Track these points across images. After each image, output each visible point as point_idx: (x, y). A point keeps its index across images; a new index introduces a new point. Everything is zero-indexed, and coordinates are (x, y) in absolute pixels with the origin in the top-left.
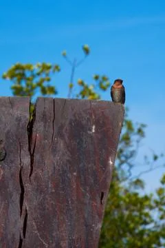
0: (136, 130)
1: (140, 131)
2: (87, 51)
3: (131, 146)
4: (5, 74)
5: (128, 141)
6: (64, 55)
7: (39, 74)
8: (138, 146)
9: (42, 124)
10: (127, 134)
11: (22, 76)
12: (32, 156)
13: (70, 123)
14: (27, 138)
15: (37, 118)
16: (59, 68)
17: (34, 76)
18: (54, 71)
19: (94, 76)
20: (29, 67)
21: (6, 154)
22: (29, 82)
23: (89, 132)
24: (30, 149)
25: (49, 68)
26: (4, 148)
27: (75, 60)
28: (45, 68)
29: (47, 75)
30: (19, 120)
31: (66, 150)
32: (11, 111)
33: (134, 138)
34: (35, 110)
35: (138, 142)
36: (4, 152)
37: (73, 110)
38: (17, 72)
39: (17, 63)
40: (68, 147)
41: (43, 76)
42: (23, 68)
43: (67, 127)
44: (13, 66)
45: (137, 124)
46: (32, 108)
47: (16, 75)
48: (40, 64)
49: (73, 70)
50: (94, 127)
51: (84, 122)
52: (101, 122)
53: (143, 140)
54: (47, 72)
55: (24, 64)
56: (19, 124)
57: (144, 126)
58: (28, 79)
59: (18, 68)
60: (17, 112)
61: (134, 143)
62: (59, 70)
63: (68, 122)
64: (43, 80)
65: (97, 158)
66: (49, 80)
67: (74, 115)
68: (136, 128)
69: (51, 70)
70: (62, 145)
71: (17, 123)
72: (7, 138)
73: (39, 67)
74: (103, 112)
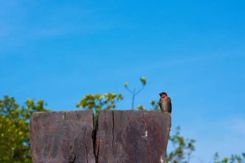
0: (187, 145)
1: (190, 145)
2: (144, 82)
3: (184, 158)
4: (79, 103)
5: (181, 154)
6: (126, 86)
7: (106, 102)
8: (189, 158)
9: (104, 131)
10: (180, 148)
11: (92, 104)
12: (97, 158)
13: (127, 130)
14: (92, 144)
15: (100, 127)
16: (122, 96)
17: (101, 104)
18: (118, 99)
19: (151, 102)
20: (98, 97)
21: (75, 157)
22: (98, 109)
23: (142, 136)
24: (94, 152)
25: (114, 97)
26: (73, 152)
27: (135, 90)
28: (111, 97)
29: (113, 103)
30: (85, 129)
31: (124, 152)
32: (78, 122)
33: (186, 151)
34: (98, 120)
35: (189, 154)
36: (74, 156)
37: (128, 119)
38: (89, 101)
39: (88, 95)
40: (126, 149)
41: (109, 103)
42: (92, 98)
43: (124, 133)
44: (85, 97)
45: (187, 140)
46: (95, 120)
47: (88, 104)
48: (107, 94)
49: (134, 98)
50: (146, 132)
51: (138, 129)
52: (152, 128)
53: (193, 153)
54: (113, 100)
55: (93, 95)
56: (85, 132)
57: (193, 141)
58: (98, 107)
59: (88, 98)
60: (83, 123)
61: (185, 156)
62: (122, 98)
63: (125, 129)
64: (109, 107)
65: (150, 157)
66: (114, 107)
67: (130, 123)
68: (187, 143)
69: (116, 99)
70: (121, 148)
71: (83, 132)
72: (76, 144)
73: (106, 96)
74: (153, 120)
